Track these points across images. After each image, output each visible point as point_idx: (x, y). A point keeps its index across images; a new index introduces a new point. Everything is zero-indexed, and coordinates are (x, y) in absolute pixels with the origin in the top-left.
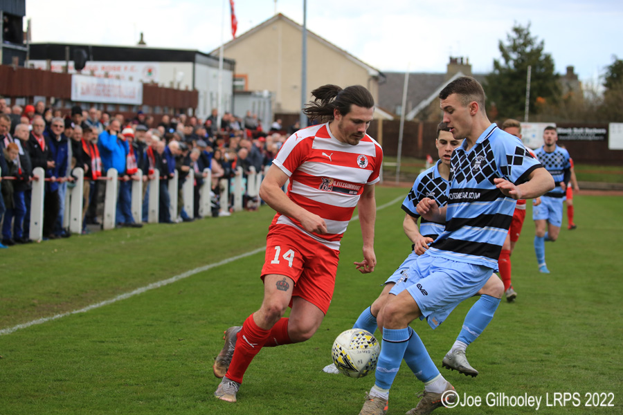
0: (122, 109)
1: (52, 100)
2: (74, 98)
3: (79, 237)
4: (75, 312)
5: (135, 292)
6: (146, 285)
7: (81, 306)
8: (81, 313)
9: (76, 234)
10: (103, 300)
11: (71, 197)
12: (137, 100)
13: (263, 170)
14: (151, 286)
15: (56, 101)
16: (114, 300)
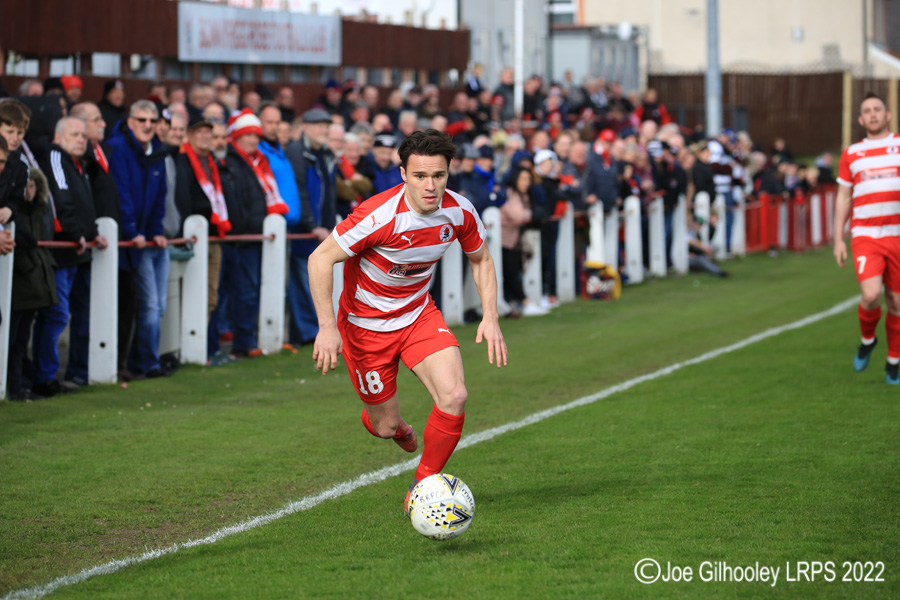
0: (296, 78)
1: (135, 61)
2: (184, 55)
3: (204, 371)
4: (190, 544)
5: (326, 494)
6: (353, 476)
7: (207, 530)
8: (204, 545)
9: (195, 366)
10: (255, 515)
11: (181, 281)
12: (331, 56)
13: (621, 208)
14: (363, 480)
15: (143, 64)
16: (279, 514)
